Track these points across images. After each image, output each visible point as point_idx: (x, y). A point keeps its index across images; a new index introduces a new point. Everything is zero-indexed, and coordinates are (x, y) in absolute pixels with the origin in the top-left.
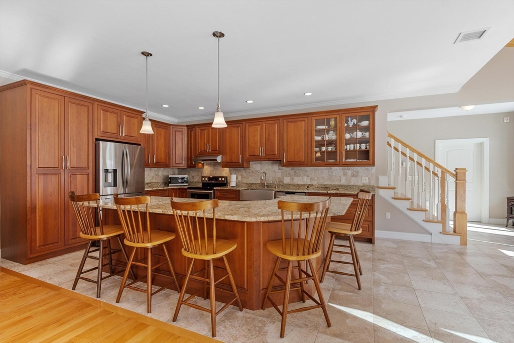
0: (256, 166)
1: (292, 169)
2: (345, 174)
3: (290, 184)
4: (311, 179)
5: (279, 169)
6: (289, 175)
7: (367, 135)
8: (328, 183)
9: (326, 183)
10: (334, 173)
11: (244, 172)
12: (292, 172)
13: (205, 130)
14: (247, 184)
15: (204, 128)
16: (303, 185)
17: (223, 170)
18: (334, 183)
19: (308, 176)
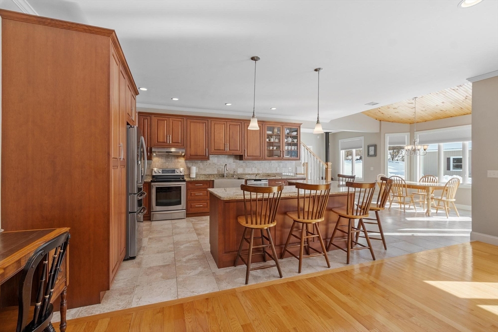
0: (213, 159)
1: (244, 162)
2: (279, 166)
3: (243, 174)
4: (258, 170)
5: (234, 162)
6: (242, 166)
7: (295, 141)
8: (269, 172)
9: (267, 172)
10: (272, 166)
11: (201, 164)
12: (244, 164)
13: (164, 120)
14: (205, 175)
15: (164, 119)
16: (253, 174)
17: (178, 162)
18: (272, 172)
19: (255, 168)
